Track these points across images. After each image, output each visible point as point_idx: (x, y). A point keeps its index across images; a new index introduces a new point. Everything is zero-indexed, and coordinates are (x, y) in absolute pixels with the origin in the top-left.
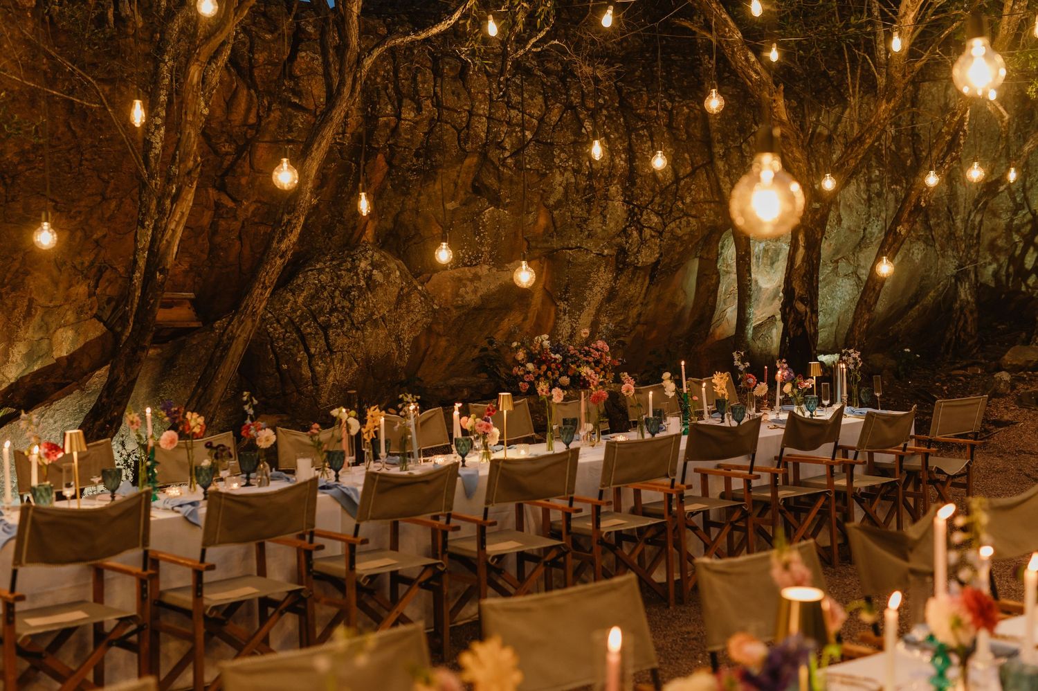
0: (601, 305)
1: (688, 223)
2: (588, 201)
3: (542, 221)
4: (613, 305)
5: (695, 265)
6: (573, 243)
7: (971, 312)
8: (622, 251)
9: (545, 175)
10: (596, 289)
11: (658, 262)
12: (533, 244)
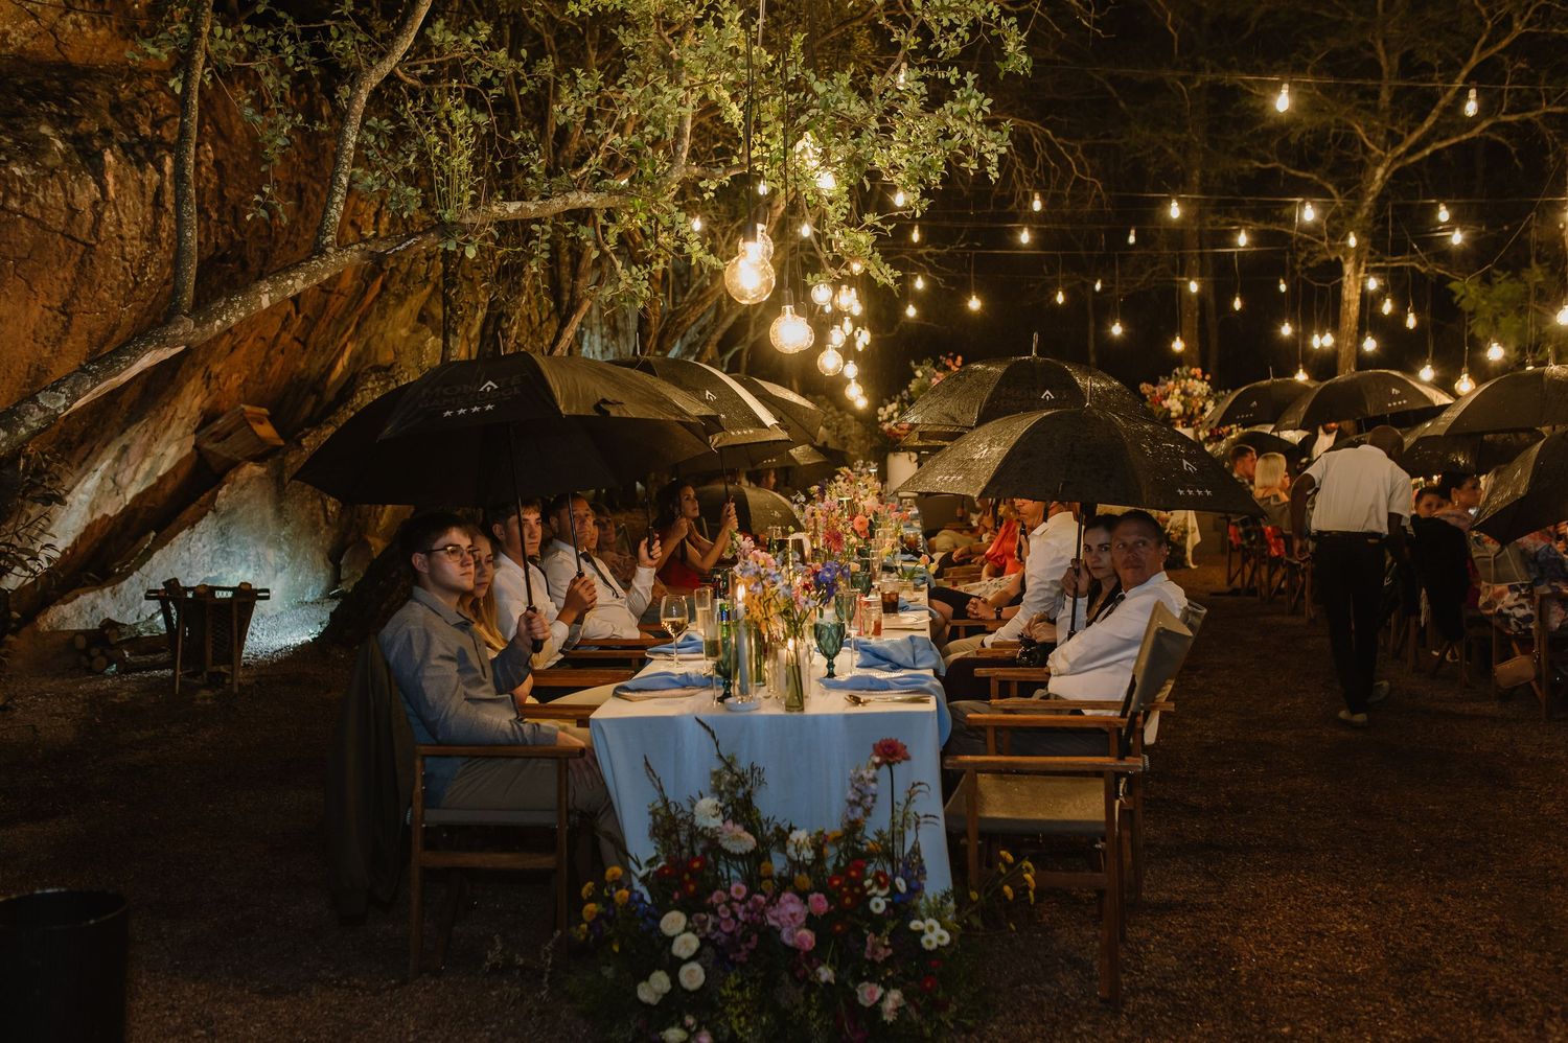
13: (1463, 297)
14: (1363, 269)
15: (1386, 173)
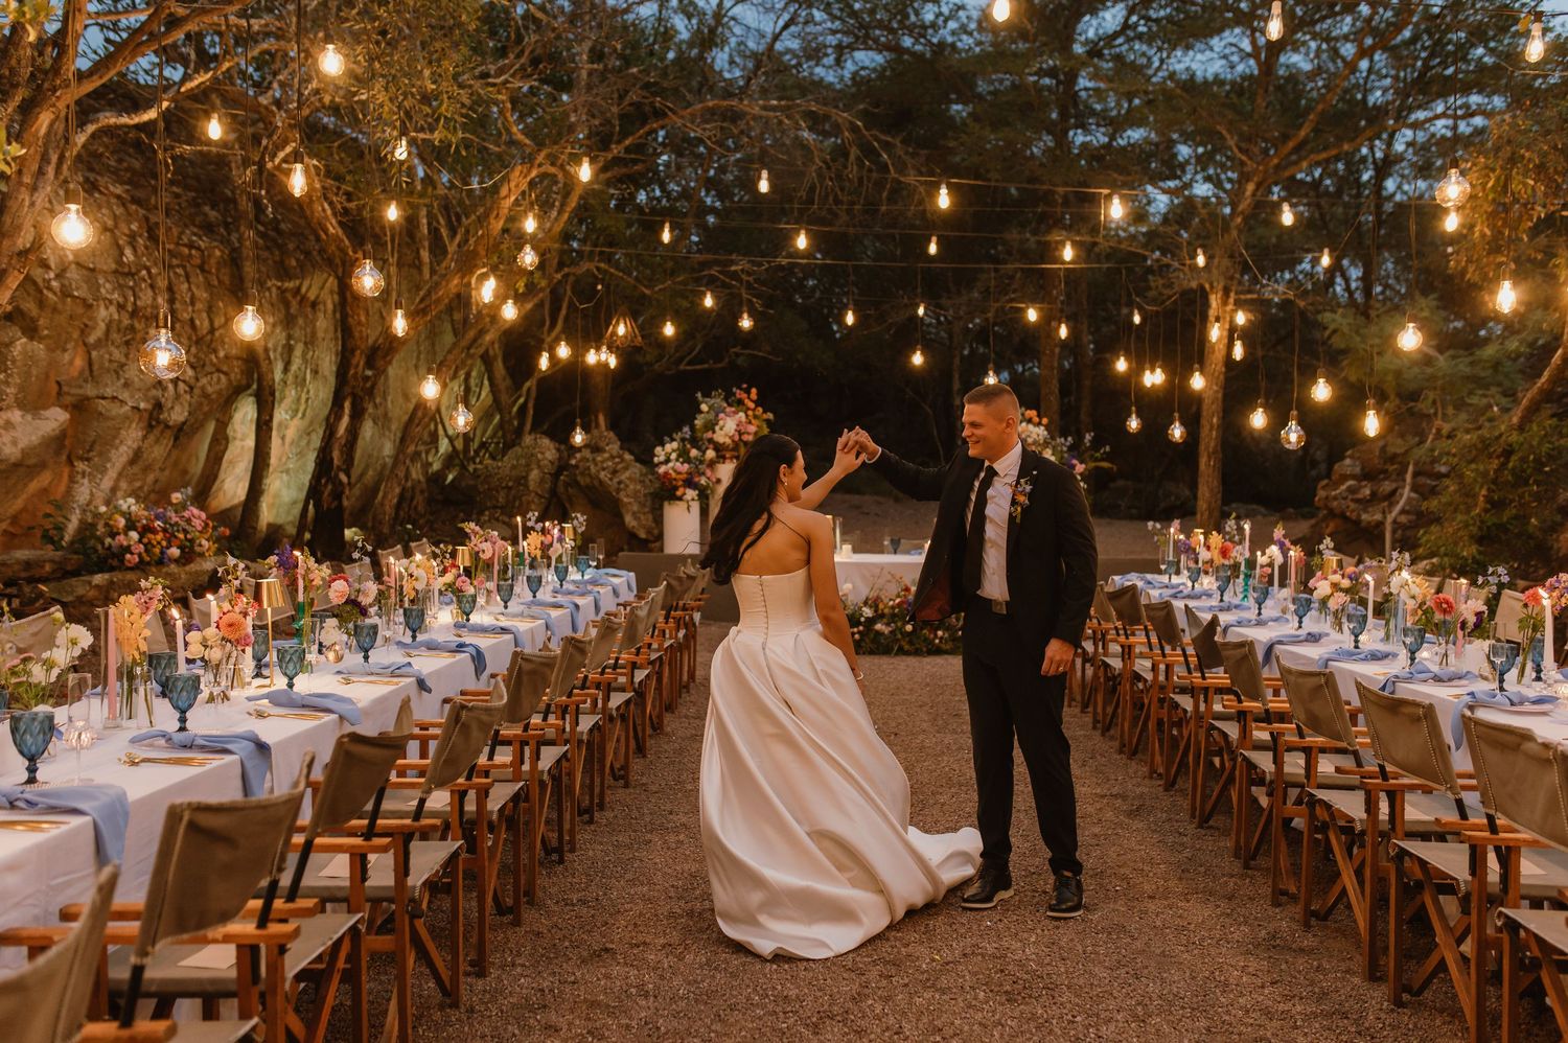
0: (124, 468)
1: (219, 379)
2: (127, 343)
3: (79, 362)
4: (136, 469)
5: (211, 427)
6: (109, 392)
7: (422, 492)
8: (158, 406)
9: (91, 306)
10: (123, 448)
11: (184, 423)
12: (65, 389)
13: (1335, 331)
14: (1231, 300)
15: (1257, 189)
